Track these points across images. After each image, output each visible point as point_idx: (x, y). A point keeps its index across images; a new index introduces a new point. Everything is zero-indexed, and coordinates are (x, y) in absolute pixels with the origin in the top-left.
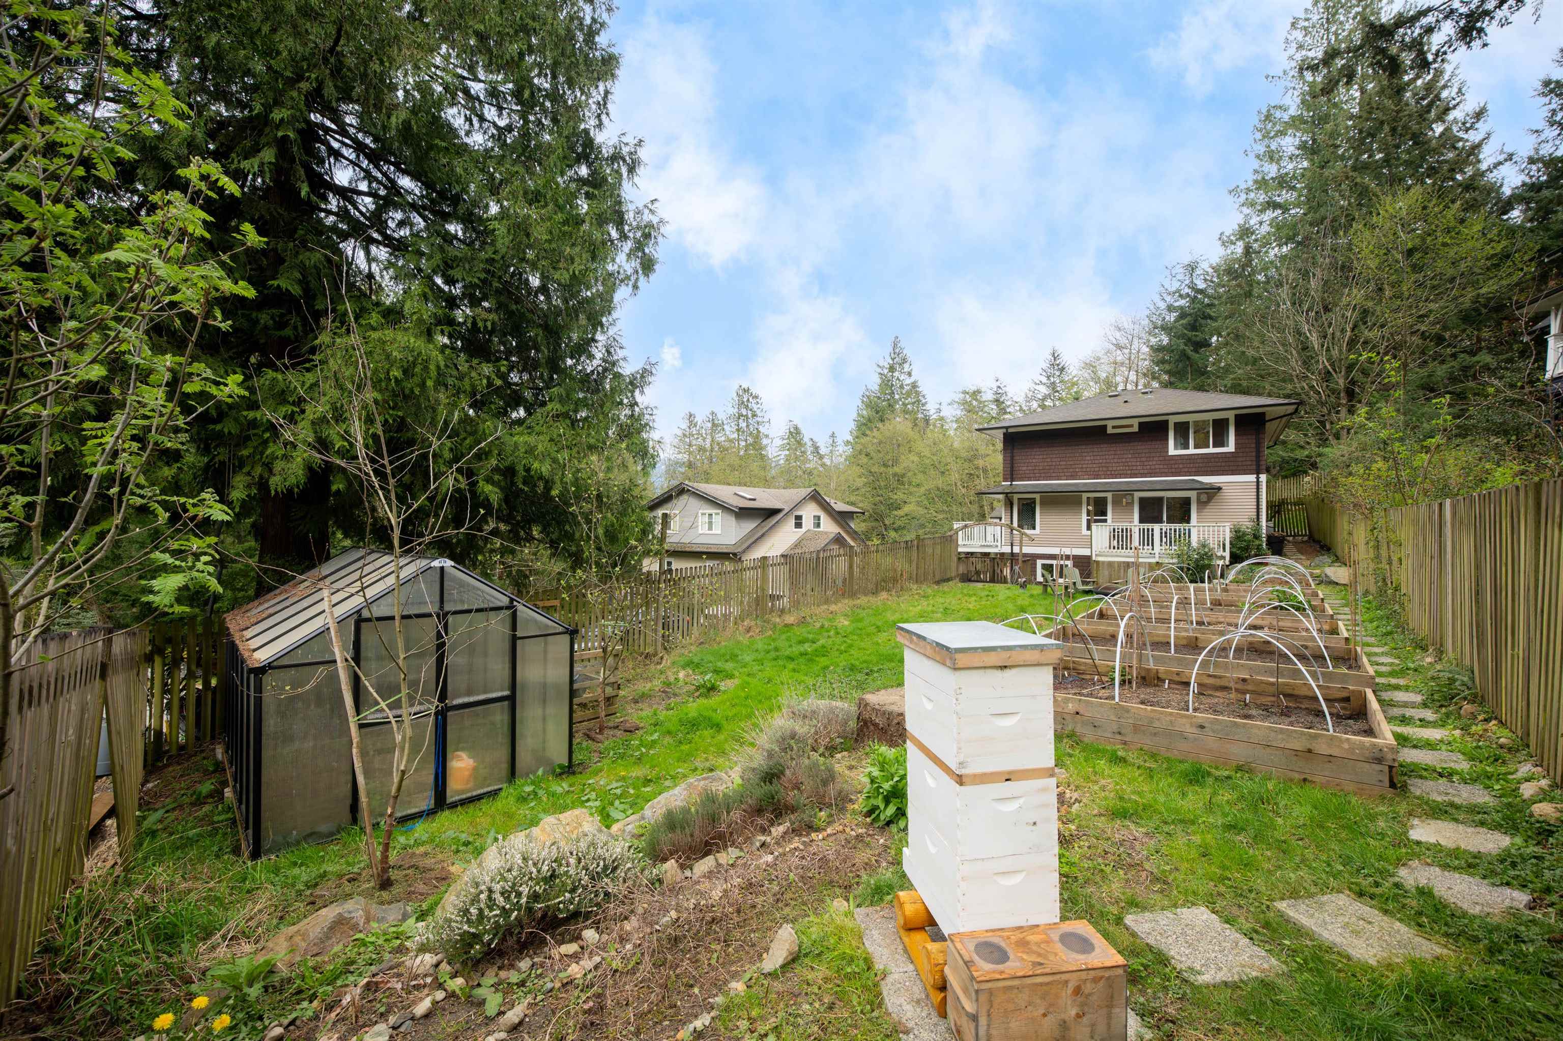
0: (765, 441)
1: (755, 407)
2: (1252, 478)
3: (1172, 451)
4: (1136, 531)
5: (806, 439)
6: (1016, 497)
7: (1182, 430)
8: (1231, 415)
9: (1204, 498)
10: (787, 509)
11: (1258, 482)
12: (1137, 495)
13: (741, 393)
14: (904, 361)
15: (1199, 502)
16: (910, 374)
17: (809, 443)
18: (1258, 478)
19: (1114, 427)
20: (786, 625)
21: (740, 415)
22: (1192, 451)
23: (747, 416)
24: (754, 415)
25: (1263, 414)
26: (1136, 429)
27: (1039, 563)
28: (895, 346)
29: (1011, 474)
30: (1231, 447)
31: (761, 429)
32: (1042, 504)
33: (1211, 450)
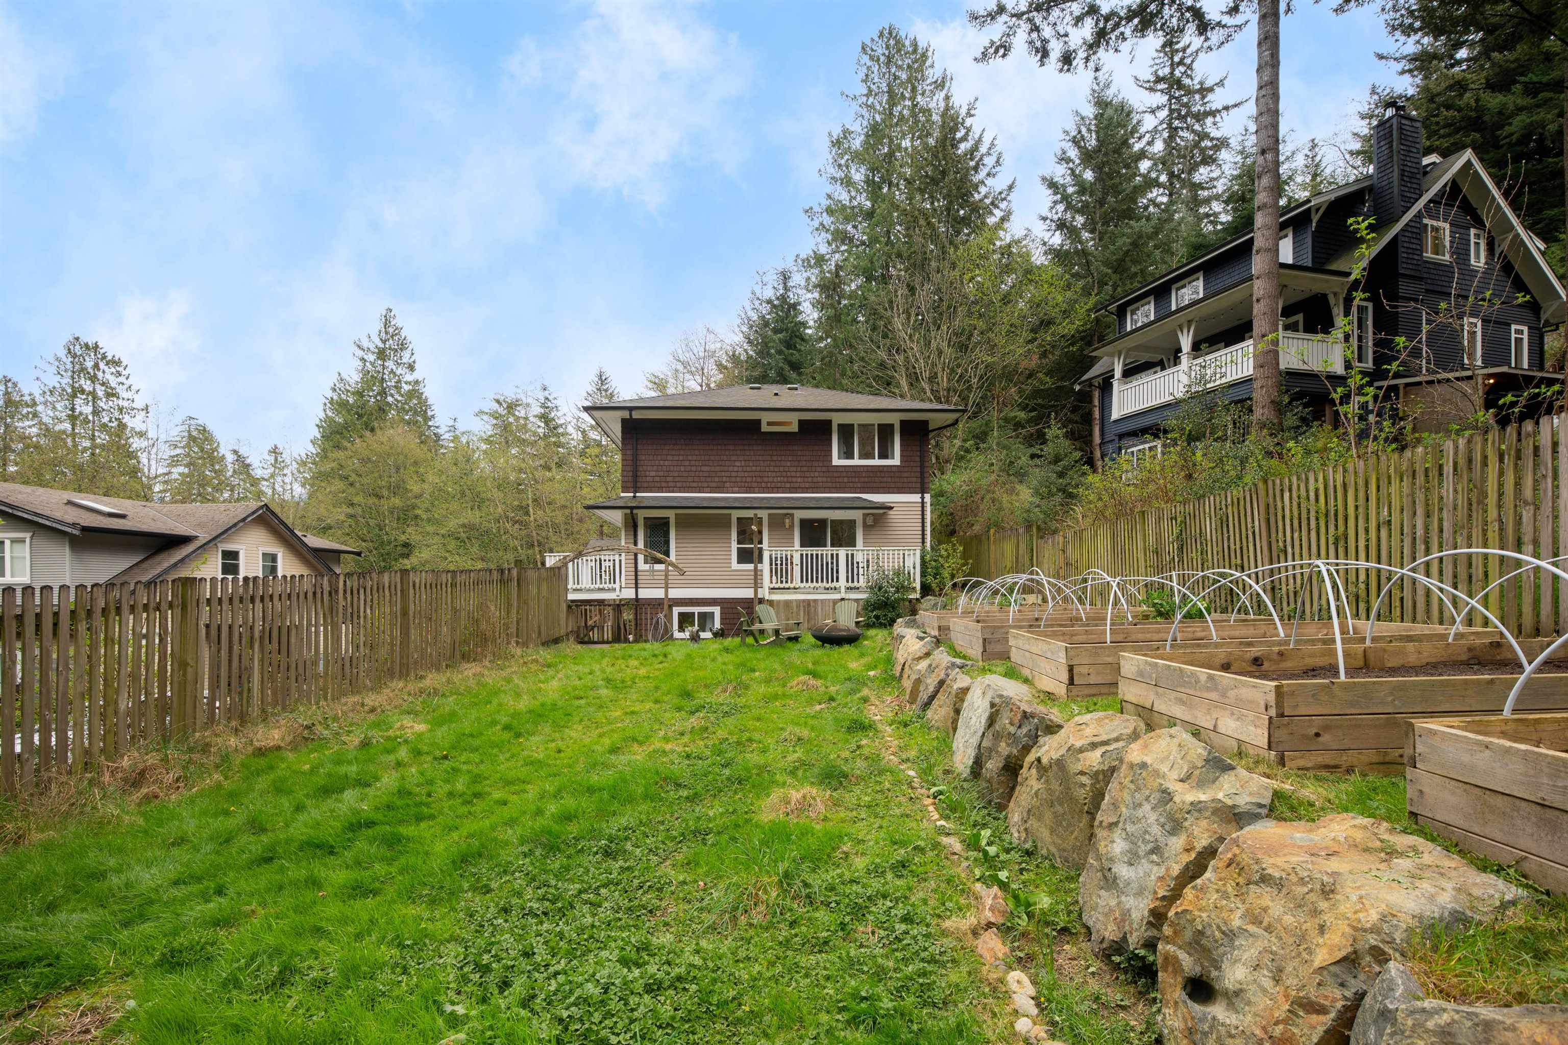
0: (136, 443)
1: (113, 381)
2: (916, 498)
3: (836, 461)
4: (797, 560)
5: (225, 451)
6: (641, 515)
7: (846, 432)
8: (894, 419)
9: (870, 521)
10: (203, 537)
11: (923, 503)
12: (799, 515)
13: (78, 350)
14: (403, 346)
15: (865, 526)
16: (411, 368)
17: (230, 458)
18: (923, 498)
19: (769, 424)
20: (261, 752)
21: (77, 391)
22: (856, 462)
23: (93, 394)
24: (111, 394)
25: (925, 423)
26: (795, 428)
27: (676, 610)
28: (387, 323)
29: (633, 481)
30: (896, 461)
31: (126, 419)
32: (678, 526)
33: (877, 462)
